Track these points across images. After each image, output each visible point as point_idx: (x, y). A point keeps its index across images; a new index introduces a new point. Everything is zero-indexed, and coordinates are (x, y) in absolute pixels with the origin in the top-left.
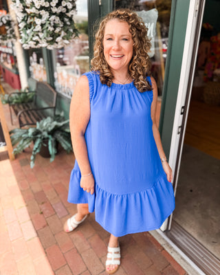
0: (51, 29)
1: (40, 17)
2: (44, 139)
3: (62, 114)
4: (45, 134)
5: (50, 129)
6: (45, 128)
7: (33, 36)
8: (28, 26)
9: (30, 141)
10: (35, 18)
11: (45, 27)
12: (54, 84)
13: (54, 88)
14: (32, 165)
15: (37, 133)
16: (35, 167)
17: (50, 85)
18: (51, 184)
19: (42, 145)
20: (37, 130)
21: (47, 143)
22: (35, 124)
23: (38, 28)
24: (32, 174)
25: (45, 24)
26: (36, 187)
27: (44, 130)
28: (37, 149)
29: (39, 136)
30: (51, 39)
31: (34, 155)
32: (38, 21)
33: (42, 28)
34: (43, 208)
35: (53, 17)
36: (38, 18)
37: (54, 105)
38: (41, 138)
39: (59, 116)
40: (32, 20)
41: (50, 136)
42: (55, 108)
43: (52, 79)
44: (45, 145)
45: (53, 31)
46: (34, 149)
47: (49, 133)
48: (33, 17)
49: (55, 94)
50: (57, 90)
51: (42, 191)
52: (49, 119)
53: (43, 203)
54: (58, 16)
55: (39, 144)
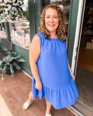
1: (7, 7)
2: (8, 66)
4: (8, 63)
5: (10, 61)
6: (8, 60)
7: (4, 17)
8: (1, 12)
10: (5, 8)
11: (10, 12)
13: (11, 41)
14: (3, 79)
15: (4, 63)
16: (4, 80)
17: (9, 40)
18: (13, 87)
20: (4, 62)
21: (9, 68)
22: (3, 59)
23: (6, 13)
24: (3, 83)
25: (10, 11)
26: (6, 90)
27: (7, 62)
28: (4, 71)
29: (5, 64)
30: (13, 18)
31: (3, 74)
32: (6, 10)
33: (8, 13)
34: (11, 99)
35: (13, 8)
36: (6, 8)
37: (11, 49)
38: (6, 65)
39: (14, 54)
40: (3, 9)
41: (11, 64)
42: (12, 51)
44: (8, 69)
45: (14, 14)
46: (3, 71)
47: (10, 63)
48: (4, 7)
49: (12, 44)
51: (9, 91)
52: (9, 56)
53: (10, 97)
54: (16, 7)
55: (5, 68)
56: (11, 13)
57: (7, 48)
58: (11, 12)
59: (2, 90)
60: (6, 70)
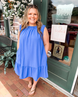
0: (21, 10)
1: (16, 4)
2: (9, 60)
3: (14, 49)
5: (12, 56)
6: (9, 55)
7: (12, 13)
8: (9, 9)
11: (18, 9)
12: (9, 36)
14: (5, 72)
15: (5, 58)
17: (8, 36)
18: (16, 80)
19: (9, 63)
22: (4, 54)
24: (6, 76)
27: (9, 57)
28: (7, 65)
29: (7, 59)
31: (6, 68)
34: (17, 92)
37: (11, 45)
38: (8, 60)
41: (12, 59)
46: (6, 65)
50: (11, 39)
51: (14, 84)
52: (10, 51)
53: (16, 90)
55: (7, 63)
57: (6, 44)
59: (6, 83)
60: (8, 65)
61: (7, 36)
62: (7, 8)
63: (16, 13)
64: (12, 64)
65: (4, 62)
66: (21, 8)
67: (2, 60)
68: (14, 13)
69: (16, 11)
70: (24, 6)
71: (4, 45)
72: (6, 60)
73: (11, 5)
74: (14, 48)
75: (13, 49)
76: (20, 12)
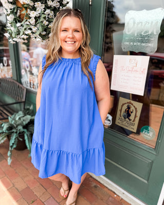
2: (20, 133)
3: (31, 108)
4: (20, 128)
5: (25, 123)
6: (19, 122)
7: (25, 29)
9: (5, 137)
10: (29, 10)
11: (40, 21)
13: (21, 83)
15: (11, 128)
18: (35, 178)
19: (18, 139)
20: (11, 124)
21: (23, 137)
22: (8, 119)
24: (11, 169)
25: (39, 17)
28: (13, 144)
29: (14, 130)
30: (44, 33)
31: (11, 151)
32: (33, 14)
35: (48, 11)
37: (24, 100)
38: (16, 132)
41: (25, 130)
42: (24, 102)
43: (19, 76)
44: (21, 140)
45: (48, 25)
46: (11, 144)
49: (25, 90)
52: (21, 113)
53: (33, 202)
54: (53, 10)
55: (15, 139)
56: (42, 22)
57: (13, 97)
58: (42, 19)
59: (12, 186)
60: (16, 143)
61: (16, 79)
62: (15, 19)
63: (34, 29)
64: (24, 141)
65: (9, 137)
66: (45, 18)
67: (3, 133)
68: (30, 29)
69: (35, 26)
70: (52, 13)
71: (9, 100)
72: (13, 132)
73: (24, 12)
74: (30, 106)
75: (28, 107)
76: (42, 26)
